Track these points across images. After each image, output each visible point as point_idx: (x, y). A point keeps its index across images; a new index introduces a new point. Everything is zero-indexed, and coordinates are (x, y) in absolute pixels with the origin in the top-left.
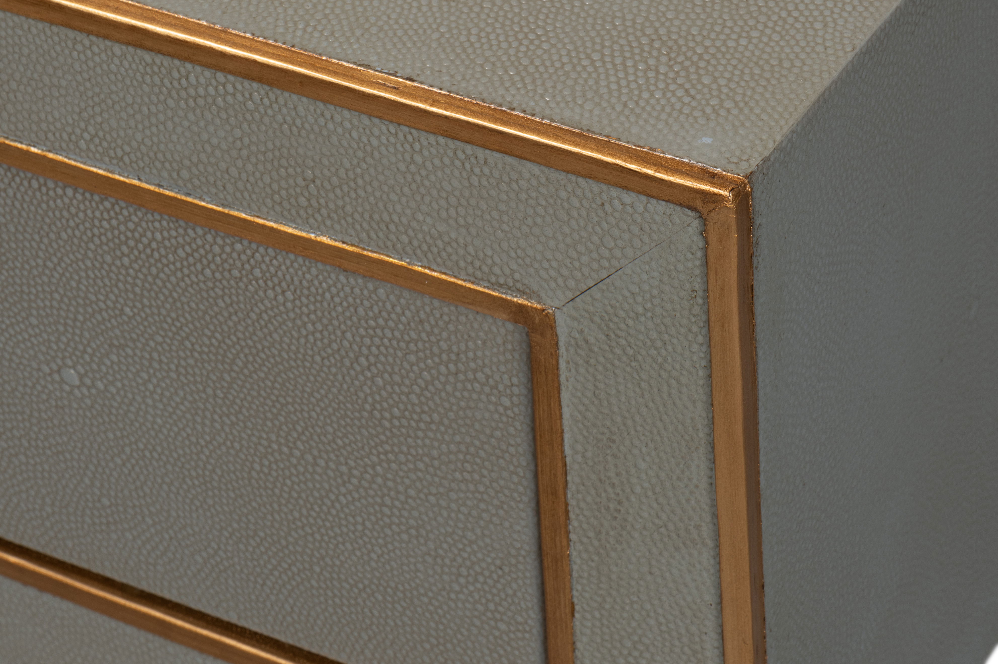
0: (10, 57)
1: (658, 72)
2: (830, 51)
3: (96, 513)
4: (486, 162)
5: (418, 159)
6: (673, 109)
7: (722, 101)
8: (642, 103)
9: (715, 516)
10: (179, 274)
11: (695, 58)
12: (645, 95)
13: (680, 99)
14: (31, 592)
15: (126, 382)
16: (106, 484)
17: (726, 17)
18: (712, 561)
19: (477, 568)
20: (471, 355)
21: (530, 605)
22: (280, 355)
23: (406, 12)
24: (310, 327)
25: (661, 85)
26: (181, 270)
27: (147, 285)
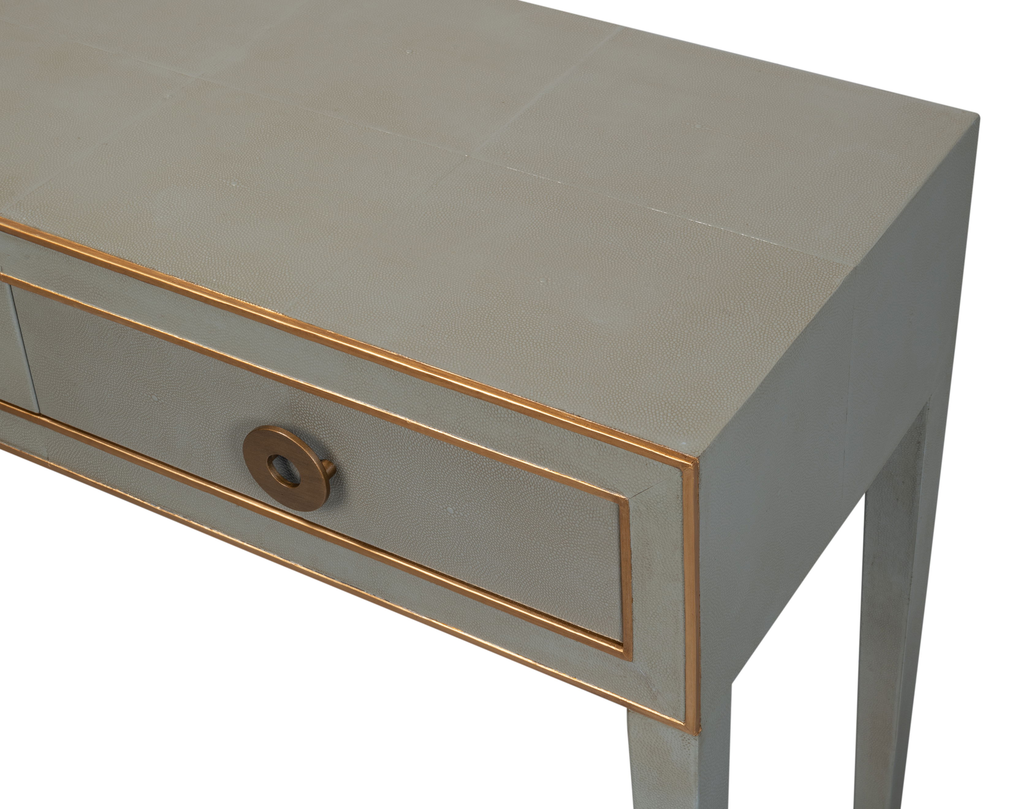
0: (431, 398)
1: (667, 416)
2: (729, 409)
3: (459, 558)
4: (605, 447)
5: (581, 444)
6: (672, 431)
7: (690, 428)
8: (661, 428)
9: (683, 571)
10: (492, 478)
11: (681, 411)
12: (663, 425)
13: (675, 426)
14: (433, 585)
15: (471, 513)
16: (463, 549)
17: (692, 395)
18: (682, 586)
19: (598, 584)
20: (598, 512)
21: (617, 597)
22: (529, 508)
23: (577, 389)
24: (540, 499)
25: (668, 421)
26: (493, 476)
27: (480, 481)
